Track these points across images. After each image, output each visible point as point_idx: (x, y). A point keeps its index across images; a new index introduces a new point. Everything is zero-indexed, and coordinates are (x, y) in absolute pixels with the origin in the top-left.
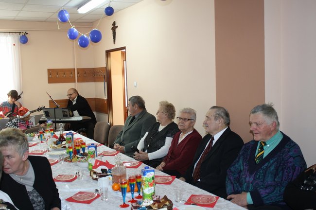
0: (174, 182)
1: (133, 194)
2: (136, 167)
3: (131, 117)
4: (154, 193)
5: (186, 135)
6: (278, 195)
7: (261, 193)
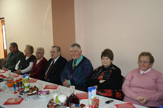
0: (37, 81)
1: (19, 88)
2: (17, 77)
3: (11, 54)
4: (29, 85)
5: (40, 60)
6: (81, 80)
7: (75, 80)
